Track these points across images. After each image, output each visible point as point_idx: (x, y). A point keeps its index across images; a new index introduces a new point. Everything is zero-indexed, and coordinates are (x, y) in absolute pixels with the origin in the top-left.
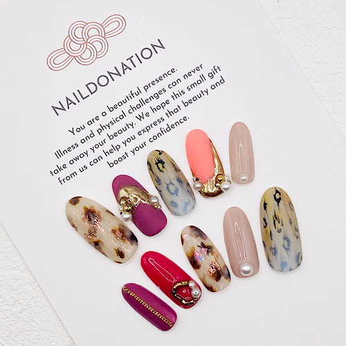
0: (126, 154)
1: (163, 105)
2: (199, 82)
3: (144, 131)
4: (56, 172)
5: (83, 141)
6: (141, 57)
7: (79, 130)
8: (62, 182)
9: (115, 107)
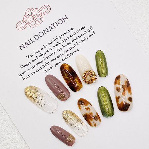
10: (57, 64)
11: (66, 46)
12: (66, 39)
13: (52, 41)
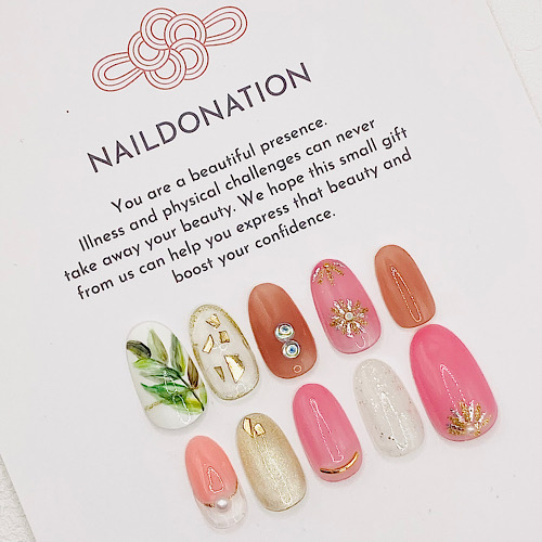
0: (209, 261)
1: (292, 183)
2: (363, 152)
3: (248, 225)
4: (76, 275)
5: (134, 226)
6: (265, 90)
7: (130, 204)
8: (84, 294)
9: (203, 173)
10: (231, 256)
11: (282, 187)
12: (290, 160)
13: (228, 160)
